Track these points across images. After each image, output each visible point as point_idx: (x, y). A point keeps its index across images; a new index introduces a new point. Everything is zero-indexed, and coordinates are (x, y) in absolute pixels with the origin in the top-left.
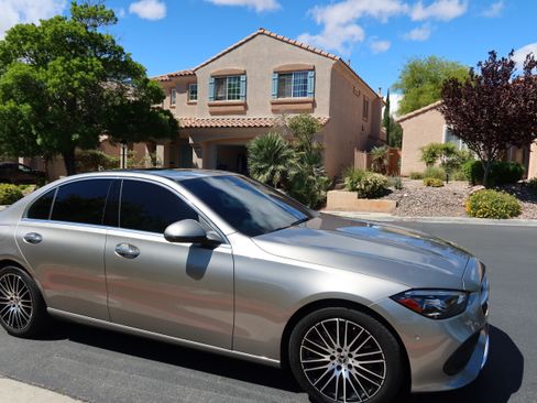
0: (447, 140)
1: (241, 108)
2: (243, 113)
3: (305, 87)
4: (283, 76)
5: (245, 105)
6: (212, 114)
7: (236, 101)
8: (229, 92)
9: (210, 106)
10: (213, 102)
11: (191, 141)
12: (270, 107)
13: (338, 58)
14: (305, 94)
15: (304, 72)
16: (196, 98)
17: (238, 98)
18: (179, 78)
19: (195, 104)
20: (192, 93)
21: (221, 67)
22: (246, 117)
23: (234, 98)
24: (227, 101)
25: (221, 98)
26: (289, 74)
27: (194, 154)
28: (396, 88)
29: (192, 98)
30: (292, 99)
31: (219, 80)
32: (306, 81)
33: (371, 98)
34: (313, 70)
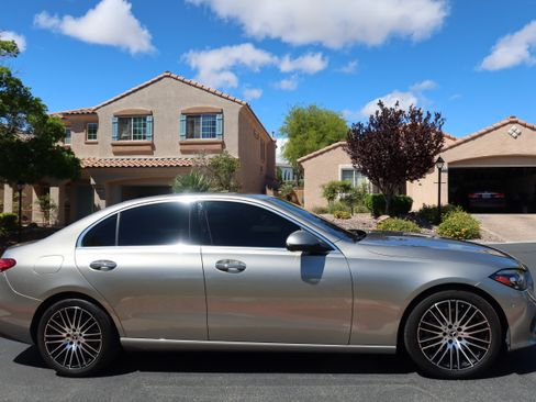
0: (343, 178)
1: (148, 148)
2: (151, 153)
3: (214, 129)
4: (192, 119)
5: (152, 145)
6: (116, 154)
7: (142, 141)
8: (135, 131)
9: (113, 145)
10: (116, 142)
11: (92, 182)
12: (179, 148)
13: (244, 103)
14: (214, 136)
15: (213, 115)
16: (95, 138)
17: (144, 138)
18: (76, 117)
19: (97, 143)
20: (90, 132)
21: (125, 106)
22: (154, 157)
23: (140, 138)
24: (132, 141)
25: (126, 138)
26: (198, 116)
27: (96, 196)
28: (283, 131)
29: (90, 138)
30: (202, 140)
31: (123, 120)
32: (214, 123)
33: (266, 141)
34: (222, 113)
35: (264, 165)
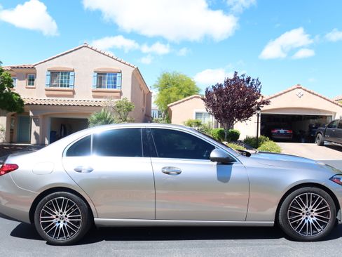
1: (71, 93)
2: (72, 96)
3: (115, 83)
4: (101, 76)
5: (73, 91)
6: (48, 96)
7: (66, 88)
8: (62, 82)
9: (47, 90)
10: (48, 88)
11: (31, 114)
12: (91, 94)
13: (136, 67)
14: (115, 87)
15: (115, 74)
16: (33, 84)
17: (68, 86)
18: (21, 70)
19: (35, 88)
20: (30, 80)
21: (56, 65)
22: (74, 99)
23: (65, 86)
24: (60, 88)
25: (55, 86)
26: (105, 74)
27: (33, 124)
29: (29, 84)
30: (106, 89)
31: (54, 74)
32: (115, 79)
33: (146, 92)
34: (121, 72)
35: (144, 108)
